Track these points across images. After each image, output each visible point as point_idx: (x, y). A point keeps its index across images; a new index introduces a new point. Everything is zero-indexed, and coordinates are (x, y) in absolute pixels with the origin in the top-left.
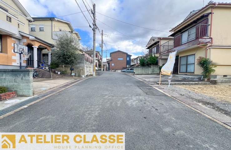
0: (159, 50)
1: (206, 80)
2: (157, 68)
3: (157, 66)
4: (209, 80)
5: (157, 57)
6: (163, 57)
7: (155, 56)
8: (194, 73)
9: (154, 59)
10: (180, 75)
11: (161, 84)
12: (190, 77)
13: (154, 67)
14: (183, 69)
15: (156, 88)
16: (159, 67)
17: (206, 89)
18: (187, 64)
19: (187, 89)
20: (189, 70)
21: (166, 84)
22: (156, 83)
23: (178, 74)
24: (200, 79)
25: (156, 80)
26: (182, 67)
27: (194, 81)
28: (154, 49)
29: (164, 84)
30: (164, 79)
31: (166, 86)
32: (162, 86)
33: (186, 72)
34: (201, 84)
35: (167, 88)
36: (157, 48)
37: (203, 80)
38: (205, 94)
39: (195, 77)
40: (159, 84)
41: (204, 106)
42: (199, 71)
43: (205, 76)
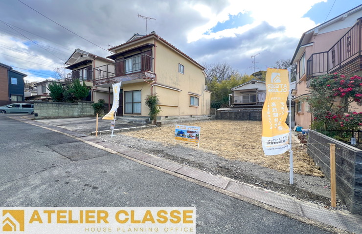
0: (91, 76)
1: (153, 122)
2: (89, 106)
3: (90, 103)
4: (155, 122)
5: (90, 87)
6: (99, 89)
7: (84, 84)
8: (140, 114)
9: (84, 90)
10: (126, 116)
11: (99, 134)
12: (137, 119)
13: (84, 104)
14: (128, 108)
15: (90, 143)
16: (93, 104)
17: (153, 133)
18: (133, 103)
19: (135, 136)
20: (135, 111)
21: (106, 133)
22: (89, 134)
23: (122, 116)
24: (147, 122)
25: (89, 127)
26: (127, 105)
27: (141, 125)
28: (83, 73)
29: (104, 134)
30: (103, 124)
31: (108, 136)
32: (101, 138)
33: (133, 113)
34: (149, 128)
35: (109, 139)
36: (87, 71)
37: (150, 123)
38: (155, 140)
39: (143, 119)
40: (94, 134)
41: (155, 157)
42: (145, 111)
43: (152, 118)
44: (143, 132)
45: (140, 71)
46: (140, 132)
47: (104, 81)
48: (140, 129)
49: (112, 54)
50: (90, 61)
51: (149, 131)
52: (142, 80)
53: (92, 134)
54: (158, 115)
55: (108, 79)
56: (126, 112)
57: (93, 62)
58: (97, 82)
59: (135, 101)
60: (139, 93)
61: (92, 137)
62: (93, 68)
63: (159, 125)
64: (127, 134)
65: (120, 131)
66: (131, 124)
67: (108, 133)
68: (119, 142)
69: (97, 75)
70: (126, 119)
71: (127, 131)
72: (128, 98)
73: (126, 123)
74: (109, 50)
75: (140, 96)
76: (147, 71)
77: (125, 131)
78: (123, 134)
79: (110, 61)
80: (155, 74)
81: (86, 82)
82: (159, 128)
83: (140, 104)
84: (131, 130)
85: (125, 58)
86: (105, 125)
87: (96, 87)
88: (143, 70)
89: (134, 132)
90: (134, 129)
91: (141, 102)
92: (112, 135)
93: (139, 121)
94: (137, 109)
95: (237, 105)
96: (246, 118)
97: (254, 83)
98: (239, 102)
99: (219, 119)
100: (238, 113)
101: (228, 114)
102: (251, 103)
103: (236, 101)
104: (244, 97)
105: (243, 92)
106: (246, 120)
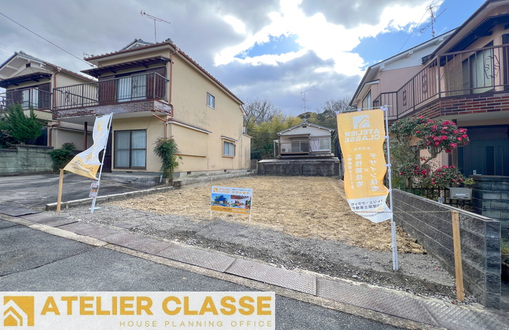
0: (49, 101)
1: (167, 182)
2: (43, 155)
3: (44, 149)
4: (171, 181)
5: (45, 122)
6: (64, 124)
7: (32, 114)
8: (145, 168)
9: (31, 126)
10: (117, 173)
11: (63, 207)
12: (139, 177)
13: (32, 150)
14: (122, 159)
16: (50, 151)
17: (169, 200)
18: (131, 150)
20: (135, 164)
21: (80, 204)
23: (111, 172)
24: (158, 182)
25: (42, 194)
26: (119, 154)
27: (147, 187)
28: (31, 96)
29: (75, 206)
30: (73, 187)
31: (83, 210)
32: (70, 215)
33: (130, 168)
34: (160, 191)
35: (87, 216)
36: (40, 93)
37: (163, 183)
39: (149, 177)
40: (54, 208)
42: (154, 163)
43: (166, 175)
44: (152, 200)
45: (145, 98)
46: (146, 198)
47: (75, 111)
48: (145, 194)
49: (91, 68)
50: (48, 76)
51: (160, 196)
52: (149, 113)
53: (48, 209)
54: (175, 170)
55: (83, 107)
56: (119, 164)
57: (52, 78)
58: (60, 112)
59: (134, 147)
60: (144, 134)
61: (50, 215)
62: (52, 87)
63: (178, 185)
64: (122, 204)
65: (109, 200)
66: (129, 185)
67: (85, 205)
68: (108, 221)
69: (60, 100)
70: (118, 178)
71: (122, 198)
72: (123, 142)
73: (118, 185)
74: (87, 60)
75: (144, 139)
76: (158, 99)
77: (117, 199)
78: (115, 205)
79: (87, 78)
80: (171, 106)
81: (35, 112)
82: (177, 191)
83: (144, 152)
84: (129, 196)
85: (117, 76)
86: (77, 189)
87: (59, 121)
88: (150, 98)
89: (135, 201)
90: (135, 194)
91: (145, 149)
92: (93, 208)
93: (142, 180)
94: (138, 160)
95: (285, 156)
96: (298, 173)
97: (306, 127)
98: (287, 151)
99: (262, 174)
100: (287, 166)
101: (274, 167)
102: (302, 152)
103: (284, 150)
104: (293, 145)
105: (292, 138)
106: (298, 175)
